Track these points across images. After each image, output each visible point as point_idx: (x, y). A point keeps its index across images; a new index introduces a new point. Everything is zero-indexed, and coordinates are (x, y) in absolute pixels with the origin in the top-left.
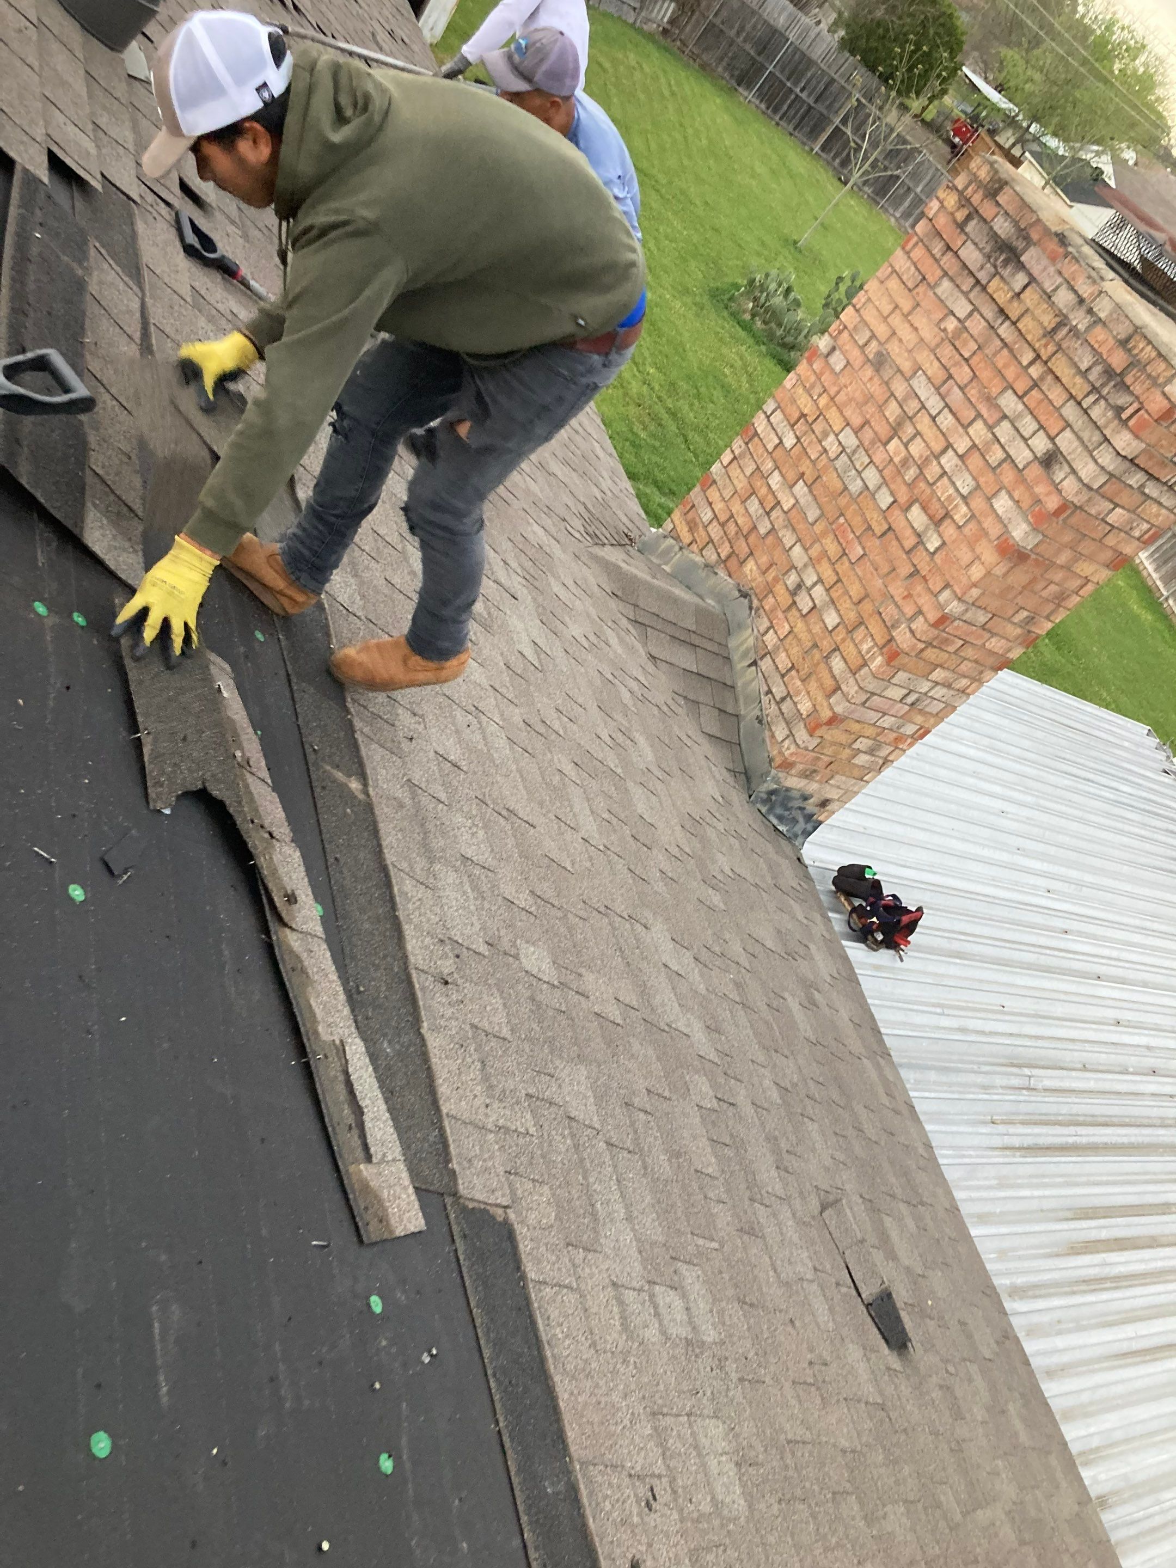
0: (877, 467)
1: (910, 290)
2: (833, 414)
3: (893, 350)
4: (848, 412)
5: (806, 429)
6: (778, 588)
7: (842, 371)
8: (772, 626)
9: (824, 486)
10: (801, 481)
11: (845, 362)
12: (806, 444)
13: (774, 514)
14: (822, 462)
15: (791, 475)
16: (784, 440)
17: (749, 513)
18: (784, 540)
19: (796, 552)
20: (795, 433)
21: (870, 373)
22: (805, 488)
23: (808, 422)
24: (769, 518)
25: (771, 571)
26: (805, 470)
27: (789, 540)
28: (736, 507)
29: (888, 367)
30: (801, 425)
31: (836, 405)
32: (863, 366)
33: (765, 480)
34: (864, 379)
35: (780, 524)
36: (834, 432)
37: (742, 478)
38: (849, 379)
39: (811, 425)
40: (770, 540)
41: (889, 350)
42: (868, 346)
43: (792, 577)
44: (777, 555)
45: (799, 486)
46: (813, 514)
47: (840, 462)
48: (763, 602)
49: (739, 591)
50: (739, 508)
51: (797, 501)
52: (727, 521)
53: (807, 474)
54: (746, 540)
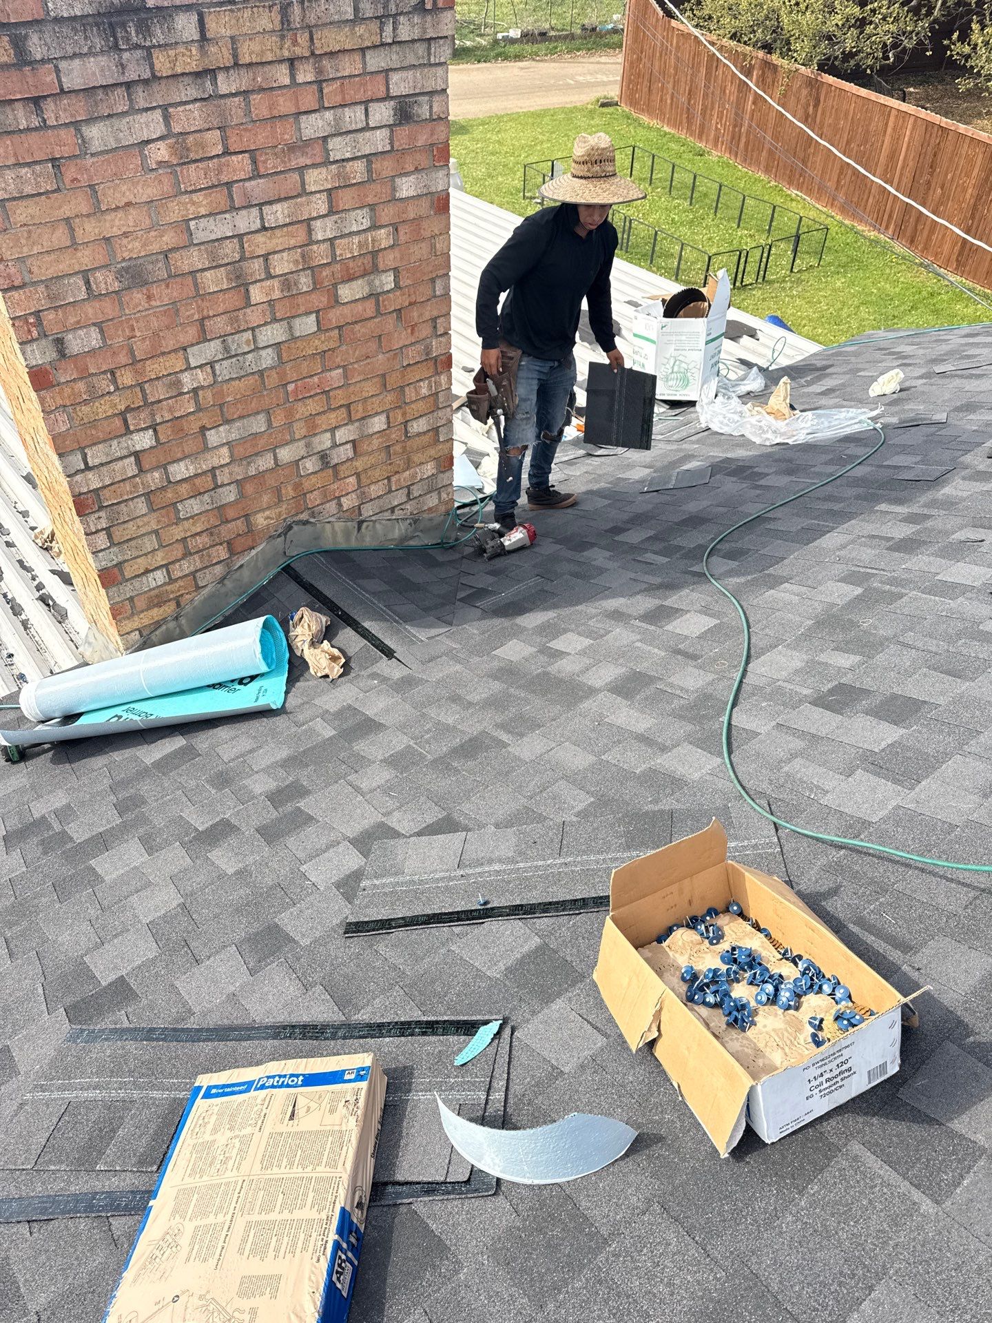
0: (266, 324)
1: (58, 190)
2: (154, 368)
3: (131, 251)
4: (169, 344)
5: (147, 411)
6: (307, 485)
7: (104, 338)
8: (339, 498)
9: (237, 401)
10: (208, 433)
11: (93, 328)
12: (168, 417)
13: (223, 477)
14: (207, 397)
15: (190, 446)
16: (138, 448)
17: (197, 515)
18: (261, 469)
19: (285, 454)
20: (139, 430)
21: (139, 296)
22: (221, 429)
23: (139, 407)
24: (223, 485)
25: (283, 492)
26: (199, 424)
27: (265, 462)
28: (177, 532)
29: (150, 267)
30: (135, 418)
31: (146, 359)
32: (121, 304)
33: (171, 485)
34: (140, 308)
35: (239, 472)
36: (182, 371)
37: (145, 519)
38: (123, 330)
39: (146, 404)
40: (249, 488)
41: (127, 256)
42: (94, 287)
43: (307, 465)
44: (271, 481)
45: (213, 437)
46: (258, 424)
47: (225, 372)
48: (310, 506)
49: (279, 536)
50: (181, 528)
51: (227, 443)
52: (186, 547)
53: (206, 422)
54: (227, 521)
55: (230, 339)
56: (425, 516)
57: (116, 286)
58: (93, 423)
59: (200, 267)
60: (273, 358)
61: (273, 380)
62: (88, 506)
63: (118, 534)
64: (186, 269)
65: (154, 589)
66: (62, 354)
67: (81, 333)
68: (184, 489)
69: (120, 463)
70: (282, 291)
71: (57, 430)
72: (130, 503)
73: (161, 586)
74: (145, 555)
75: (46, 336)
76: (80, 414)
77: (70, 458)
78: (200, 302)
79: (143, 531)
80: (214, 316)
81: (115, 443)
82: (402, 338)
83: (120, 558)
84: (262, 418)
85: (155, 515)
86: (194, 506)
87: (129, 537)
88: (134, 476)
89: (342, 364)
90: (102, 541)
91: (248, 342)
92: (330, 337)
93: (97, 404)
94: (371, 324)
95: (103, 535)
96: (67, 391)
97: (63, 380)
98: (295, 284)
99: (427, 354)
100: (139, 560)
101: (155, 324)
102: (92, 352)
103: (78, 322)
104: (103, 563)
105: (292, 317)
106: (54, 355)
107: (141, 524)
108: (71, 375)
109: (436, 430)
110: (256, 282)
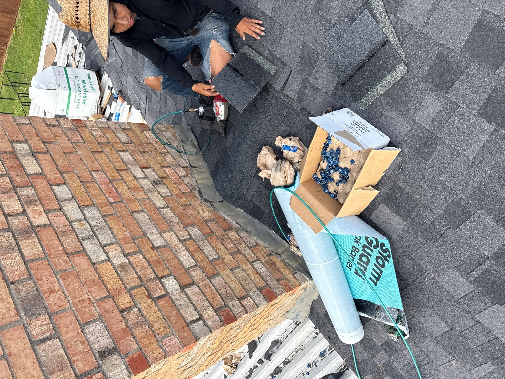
0: (64, 214)
2: (113, 283)
3: (8, 310)
4: (91, 273)
5: (148, 284)
6: (177, 192)
7: (94, 321)
8: (180, 177)
9: (128, 229)
10: (156, 246)
11: (86, 330)
12: (150, 270)
13: (185, 236)
14: (129, 248)
15: (168, 255)
16: (177, 287)
17: (213, 248)
18: (173, 215)
19: (160, 203)
20: (165, 289)
21: (51, 299)
22: (151, 238)
23: (147, 290)
24: (189, 235)
25: (184, 203)
26: (150, 251)
27: (168, 213)
28: (228, 258)
29: (23, 293)
30: (156, 292)
31: (107, 289)
32: (60, 312)
33: (198, 264)
34: (63, 297)
35: (178, 227)
36: (112, 264)
37: (225, 277)
38: (85, 307)
39: (143, 284)
40: (187, 221)
41: (13, 312)
42: (47, 335)
43: (164, 191)
44: (180, 210)
45: (158, 242)
46: (143, 218)
47: (107, 237)
48: (189, 190)
49: (212, 205)
50: (224, 256)
51: (160, 234)
52: (235, 253)
53: (148, 247)
54: (212, 232)
55: (80, 236)
56: (178, 137)
57: (44, 317)
58: (167, 319)
59: (20, 258)
60: (91, 210)
61: (108, 210)
62: (228, 314)
63: (240, 293)
64: (22, 267)
65: (267, 268)
66: (113, 351)
67: (91, 339)
68: (198, 256)
69: (192, 297)
70: (36, 205)
71: (178, 344)
72: (218, 287)
73: (264, 264)
74: (248, 275)
75: (99, 366)
76: (161, 330)
77: (197, 331)
78: (52, 256)
79: (233, 278)
80: (62, 246)
81: (177, 302)
82: (64, 142)
83: (255, 289)
84: (137, 215)
85: (221, 272)
86: (208, 250)
87: (240, 286)
88: (198, 287)
89: (88, 173)
90: (248, 302)
91: (82, 225)
92: (70, 178)
93: (150, 319)
94: (56, 157)
95: (244, 302)
96: (144, 341)
97: (136, 346)
98: (30, 197)
99: (74, 130)
100: (253, 278)
101: (75, 285)
102: (108, 328)
103: (82, 342)
104: (261, 299)
105: (57, 199)
106: (116, 356)
107: (229, 280)
108: (131, 341)
109: (124, 130)
110: (30, 221)
